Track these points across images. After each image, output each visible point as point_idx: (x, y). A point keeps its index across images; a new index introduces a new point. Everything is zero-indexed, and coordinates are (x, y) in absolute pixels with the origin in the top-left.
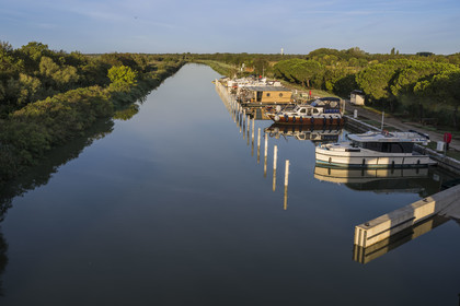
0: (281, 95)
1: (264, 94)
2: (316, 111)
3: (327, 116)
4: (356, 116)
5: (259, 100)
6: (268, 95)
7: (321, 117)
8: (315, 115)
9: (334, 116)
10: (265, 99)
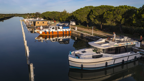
0: (43, 23)
1: (37, 22)
2: (59, 28)
3: (64, 30)
4: (76, 29)
5: (34, 25)
6: (38, 23)
7: (62, 31)
8: (59, 30)
9: (67, 30)
10: (37, 25)
